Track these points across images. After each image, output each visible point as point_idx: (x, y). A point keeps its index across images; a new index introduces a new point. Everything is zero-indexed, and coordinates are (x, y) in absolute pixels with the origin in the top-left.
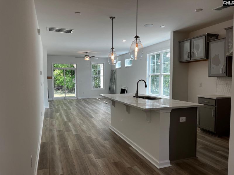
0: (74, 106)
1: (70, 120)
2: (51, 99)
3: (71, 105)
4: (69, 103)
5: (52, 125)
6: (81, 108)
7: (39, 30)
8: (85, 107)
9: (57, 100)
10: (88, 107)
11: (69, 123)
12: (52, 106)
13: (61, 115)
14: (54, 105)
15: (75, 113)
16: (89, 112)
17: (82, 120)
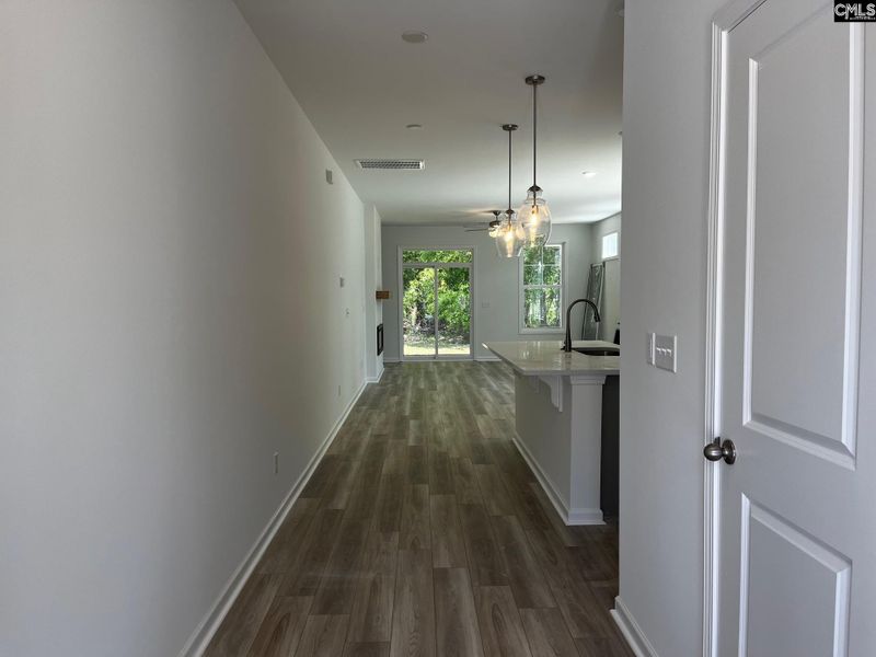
0: (452, 382)
1: (417, 414)
2: (396, 360)
3: (443, 379)
4: (440, 374)
5: (367, 422)
6: (467, 387)
7: (329, 175)
8: (480, 386)
9: (409, 364)
10: (489, 386)
11: (412, 422)
12: (390, 377)
13: (400, 403)
14: (395, 376)
15: (440, 399)
16: (481, 399)
17: (449, 416)
